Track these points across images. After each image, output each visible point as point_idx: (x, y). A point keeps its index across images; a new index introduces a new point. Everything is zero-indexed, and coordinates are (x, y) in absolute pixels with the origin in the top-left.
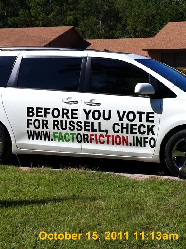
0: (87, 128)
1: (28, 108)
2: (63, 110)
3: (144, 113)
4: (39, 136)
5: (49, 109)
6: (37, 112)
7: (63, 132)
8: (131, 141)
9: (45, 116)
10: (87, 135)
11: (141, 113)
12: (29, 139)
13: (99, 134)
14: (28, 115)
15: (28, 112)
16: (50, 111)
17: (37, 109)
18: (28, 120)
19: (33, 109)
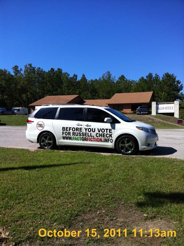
0: (86, 135)
1: (63, 128)
2: (76, 128)
3: (108, 129)
4: (67, 138)
5: (71, 128)
6: (66, 129)
7: (77, 137)
8: (103, 140)
9: (70, 131)
10: (86, 138)
11: (107, 129)
12: (63, 139)
13: (90, 137)
14: (63, 130)
15: (63, 129)
16: (72, 129)
17: (66, 128)
18: (63, 132)
19: (65, 128)
